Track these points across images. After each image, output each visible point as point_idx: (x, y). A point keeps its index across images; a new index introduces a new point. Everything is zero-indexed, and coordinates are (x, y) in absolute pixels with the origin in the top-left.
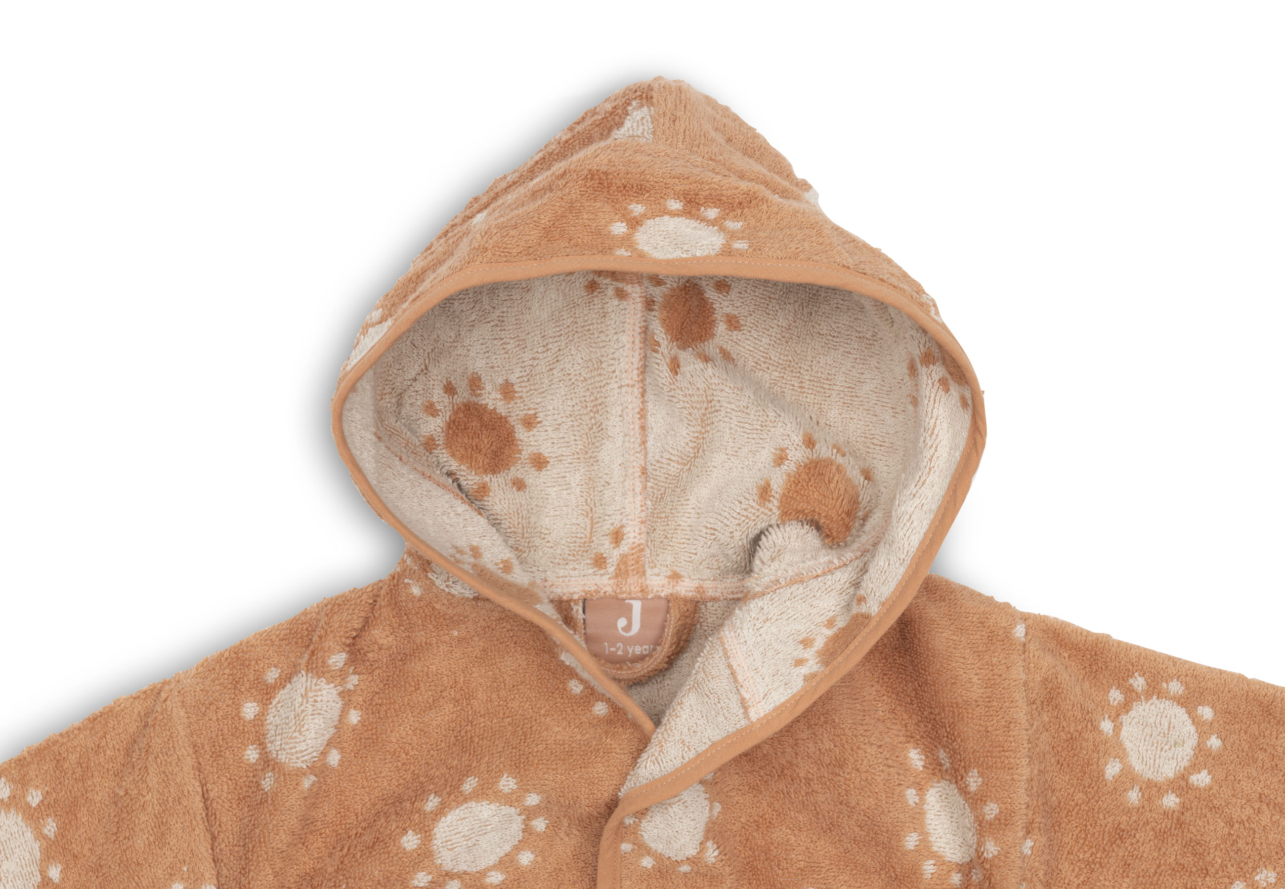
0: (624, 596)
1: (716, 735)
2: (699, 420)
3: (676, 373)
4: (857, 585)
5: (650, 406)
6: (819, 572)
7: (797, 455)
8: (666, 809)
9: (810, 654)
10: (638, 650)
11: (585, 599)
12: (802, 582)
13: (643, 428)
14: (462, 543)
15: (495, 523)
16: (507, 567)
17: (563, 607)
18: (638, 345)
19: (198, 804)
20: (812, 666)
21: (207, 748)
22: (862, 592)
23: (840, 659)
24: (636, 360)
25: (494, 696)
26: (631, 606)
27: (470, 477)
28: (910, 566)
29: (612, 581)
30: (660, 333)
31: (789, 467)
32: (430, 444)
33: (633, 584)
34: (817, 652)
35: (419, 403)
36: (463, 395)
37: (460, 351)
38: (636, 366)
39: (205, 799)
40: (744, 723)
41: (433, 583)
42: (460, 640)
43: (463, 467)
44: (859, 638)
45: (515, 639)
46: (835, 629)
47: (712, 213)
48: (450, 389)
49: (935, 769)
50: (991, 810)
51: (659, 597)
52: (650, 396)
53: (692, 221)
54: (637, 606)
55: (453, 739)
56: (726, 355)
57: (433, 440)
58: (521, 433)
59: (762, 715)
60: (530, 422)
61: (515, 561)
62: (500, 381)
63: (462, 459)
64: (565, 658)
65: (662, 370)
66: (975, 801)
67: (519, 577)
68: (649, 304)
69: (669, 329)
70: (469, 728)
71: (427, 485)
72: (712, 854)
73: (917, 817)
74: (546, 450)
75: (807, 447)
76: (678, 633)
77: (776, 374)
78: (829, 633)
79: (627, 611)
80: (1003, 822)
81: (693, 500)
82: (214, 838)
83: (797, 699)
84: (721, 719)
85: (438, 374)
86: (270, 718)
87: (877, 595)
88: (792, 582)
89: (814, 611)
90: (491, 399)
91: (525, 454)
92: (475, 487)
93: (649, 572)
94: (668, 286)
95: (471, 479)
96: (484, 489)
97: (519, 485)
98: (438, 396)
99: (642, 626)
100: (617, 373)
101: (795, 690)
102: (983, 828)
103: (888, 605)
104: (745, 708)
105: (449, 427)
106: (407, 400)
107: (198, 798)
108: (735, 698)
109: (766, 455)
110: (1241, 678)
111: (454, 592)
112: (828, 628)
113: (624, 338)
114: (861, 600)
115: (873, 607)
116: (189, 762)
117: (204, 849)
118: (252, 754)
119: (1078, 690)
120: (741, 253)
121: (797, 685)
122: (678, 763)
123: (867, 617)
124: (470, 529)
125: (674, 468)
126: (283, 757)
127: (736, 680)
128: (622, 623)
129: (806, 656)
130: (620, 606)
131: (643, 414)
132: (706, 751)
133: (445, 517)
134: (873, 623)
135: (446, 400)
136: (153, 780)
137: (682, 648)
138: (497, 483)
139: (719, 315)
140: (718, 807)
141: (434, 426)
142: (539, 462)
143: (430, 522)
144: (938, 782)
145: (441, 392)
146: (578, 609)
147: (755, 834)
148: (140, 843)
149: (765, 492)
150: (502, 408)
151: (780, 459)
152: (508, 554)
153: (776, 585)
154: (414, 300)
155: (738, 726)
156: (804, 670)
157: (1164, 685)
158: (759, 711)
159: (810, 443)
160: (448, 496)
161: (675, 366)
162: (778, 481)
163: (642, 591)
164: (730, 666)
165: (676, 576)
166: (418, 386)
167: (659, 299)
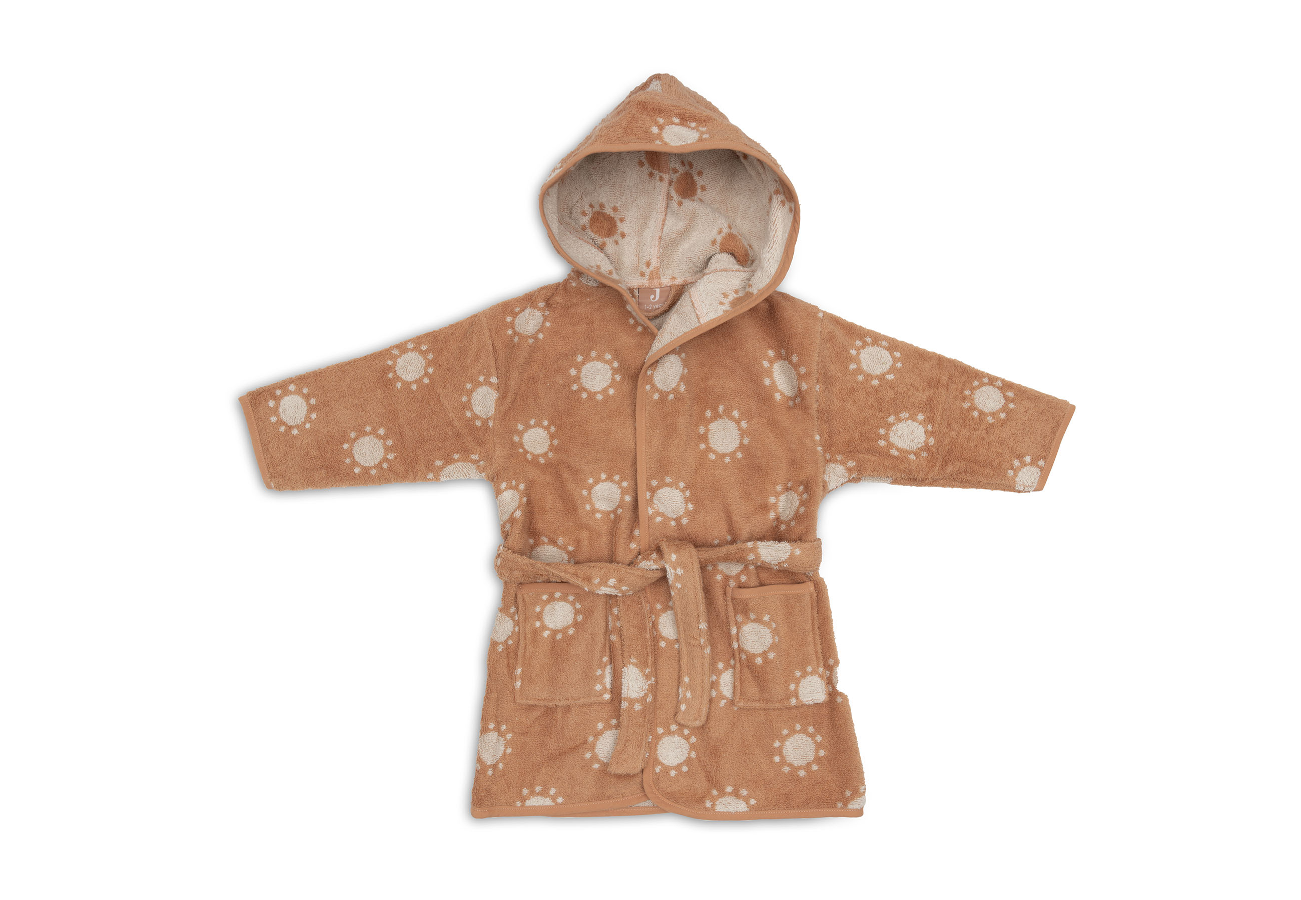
0: (653, 287)
1: (686, 330)
2: (689, 220)
3: (681, 205)
4: (749, 280)
5: (668, 218)
6: (734, 270)
7: (726, 230)
8: (664, 364)
9: (726, 301)
10: (657, 306)
11: (639, 289)
12: (726, 271)
13: (663, 224)
14: (593, 264)
15: (607, 256)
16: (611, 273)
17: (631, 290)
18: (665, 199)
19: (491, 348)
20: (727, 307)
21: (494, 329)
22: (750, 282)
23: (738, 307)
24: (664, 205)
25: (602, 324)
26: (656, 290)
27: (599, 240)
28: (772, 280)
29: (648, 282)
30: (673, 193)
31: (723, 234)
32: (584, 228)
33: (656, 282)
34: (730, 302)
35: (579, 211)
36: (597, 208)
37: (596, 194)
38: (664, 206)
39: (493, 345)
40: (698, 324)
41: (581, 281)
42: (590, 302)
43: (596, 236)
44: (747, 302)
45: (611, 302)
46: (738, 295)
47: (693, 125)
48: (591, 206)
49: (779, 357)
50: (803, 370)
51: (667, 286)
52: (669, 215)
53: (685, 128)
54: (658, 290)
55: (586, 337)
56: (701, 200)
57: (585, 226)
58: (619, 224)
59: (706, 322)
60: (622, 220)
61: (614, 271)
62: (612, 205)
63: (596, 233)
64: (629, 308)
65: (674, 205)
66: (796, 366)
67: (615, 276)
68: (670, 183)
69: (677, 192)
70: (592, 334)
71: (581, 242)
72: (682, 388)
73: (770, 374)
74: (626, 231)
75: (729, 228)
76: (674, 297)
77: (718, 205)
78: (736, 296)
79: (654, 293)
80: (808, 375)
81: (681, 250)
82: (496, 360)
83: (720, 318)
84: (688, 323)
85: (587, 200)
86: (516, 321)
87: (757, 286)
88: (722, 270)
89: (729, 283)
90: (608, 211)
91: (619, 232)
92: (601, 244)
93: (662, 277)
94: (680, 173)
95: (600, 240)
96: (604, 244)
97: (617, 243)
98: (587, 208)
99: (660, 297)
100: (657, 208)
101: (719, 315)
102: (800, 377)
103: (761, 292)
104: (698, 319)
105: (591, 220)
106: (574, 211)
107: (491, 346)
108: (694, 314)
109: (715, 231)
110: (911, 345)
111: (590, 284)
112: (735, 293)
113: (660, 197)
114: (750, 286)
115: (755, 291)
116: (488, 334)
117: (492, 363)
118: (510, 332)
119: (842, 338)
120: (706, 139)
121: (720, 313)
122: (669, 341)
123: (752, 294)
124: (597, 258)
125: (674, 236)
126: (521, 331)
127: (694, 307)
128: (652, 297)
129: (725, 302)
130: (651, 291)
131: (664, 220)
132: (681, 336)
133: (587, 255)
134: (754, 298)
135: (590, 210)
136: (475, 340)
137: (675, 302)
138: (609, 241)
139: (698, 186)
140: (686, 371)
141: (585, 220)
142: (623, 235)
143: (580, 257)
144: (780, 361)
145: (588, 207)
146: (636, 291)
147: (701, 383)
148: (469, 361)
149: (714, 242)
150: (612, 215)
151: (720, 232)
152: (611, 268)
153: (716, 271)
154: (574, 156)
155: (696, 326)
156: (724, 308)
157: (880, 342)
158: (704, 320)
159: (730, 227)
160: (589, 246)
161: (680, 204)
162: (719, 239)
163: (660, 285)
164: (692, 301)
165: (674, 278)
166: (578, 204)
167: (675, 180)
